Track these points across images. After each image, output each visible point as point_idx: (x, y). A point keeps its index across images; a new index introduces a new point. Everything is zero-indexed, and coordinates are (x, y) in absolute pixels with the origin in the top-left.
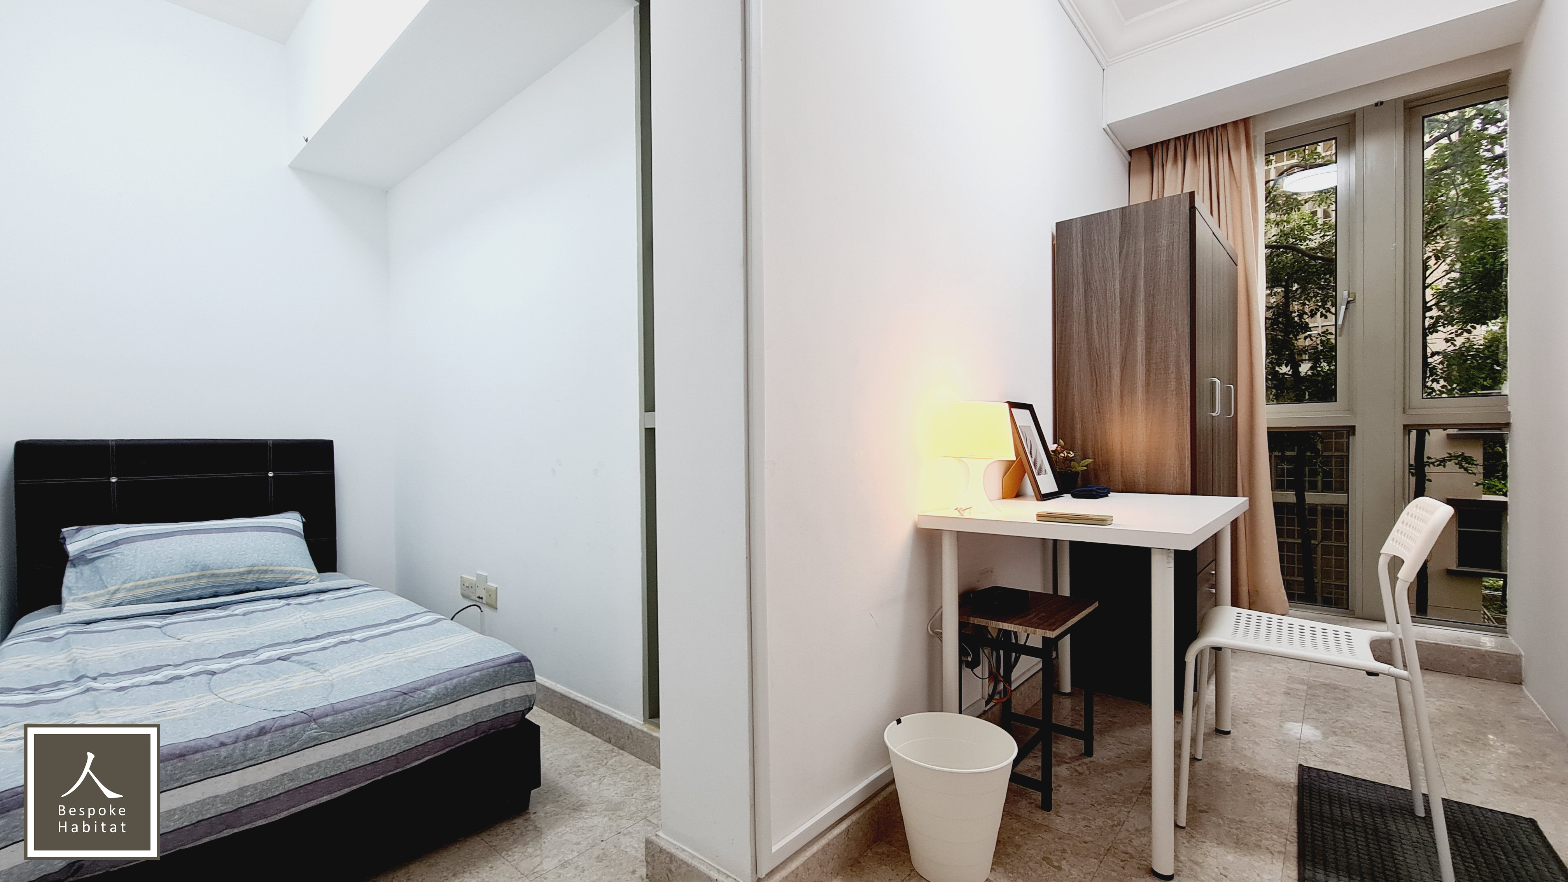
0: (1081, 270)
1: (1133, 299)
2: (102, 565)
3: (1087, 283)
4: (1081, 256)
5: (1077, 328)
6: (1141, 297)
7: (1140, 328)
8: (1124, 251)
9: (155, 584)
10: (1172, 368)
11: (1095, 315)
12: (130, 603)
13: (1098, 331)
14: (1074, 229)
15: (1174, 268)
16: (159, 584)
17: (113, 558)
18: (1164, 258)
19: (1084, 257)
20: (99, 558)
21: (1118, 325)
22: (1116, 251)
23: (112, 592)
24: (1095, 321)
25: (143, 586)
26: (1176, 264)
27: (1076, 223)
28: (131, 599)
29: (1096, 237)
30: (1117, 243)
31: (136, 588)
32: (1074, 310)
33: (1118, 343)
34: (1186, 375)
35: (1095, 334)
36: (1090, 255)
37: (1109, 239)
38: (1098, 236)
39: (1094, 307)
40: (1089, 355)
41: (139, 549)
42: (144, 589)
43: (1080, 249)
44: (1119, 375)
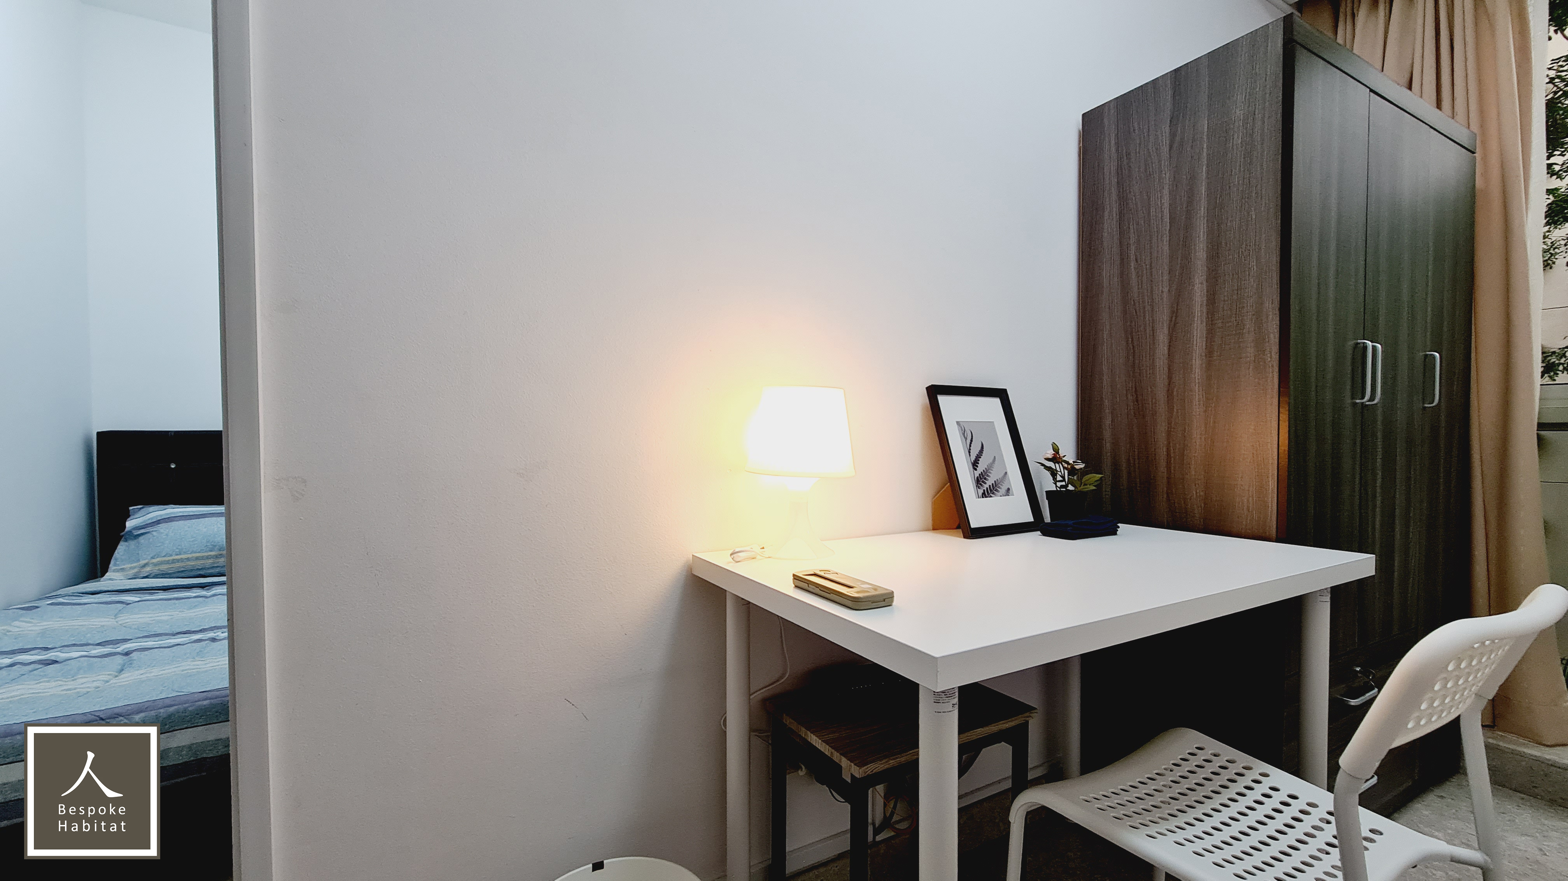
0: (1114, 180)
1: (1189, 214)
2: (142, 541)
3: (1123, 199)
4: (1115, 157)
5: (1108, 273)
6: (1202, 210)
7: (1199, 263)
8: (1178, 138)
9: (178, 561)
10: (1249, 325)
11: (1133, 248)
12: (156, 577)
13: (1138, 273)
14: (1106, 121)
15: (1255, 153)
16: (182, 560)
17: (151, 536)
18: (1238, 139)
19: (1120, 159)
20: (142, 534)
21: (1166, 261)
22: (1165, 141)
23: (141, 565)
24: (1133, 257)
25: (168, 562)
26: (1259, 147)
27: (1109, 110)
28: (158, 572)
29: (1136, 125)
30: (1166, 129)
31: (161, 563)
32: (1105, 244)
33: (1166, 290)
34: (1272, 336)
35: (1133, 277)
36: (1128, 154)
37: (1155, 125)
38: (1139, 124)
39: (1132, 235)
40: (1125, 312)
41: (173, 528)
42: (168, 565)
43: (1113, 149)
44: (1166, 341)
